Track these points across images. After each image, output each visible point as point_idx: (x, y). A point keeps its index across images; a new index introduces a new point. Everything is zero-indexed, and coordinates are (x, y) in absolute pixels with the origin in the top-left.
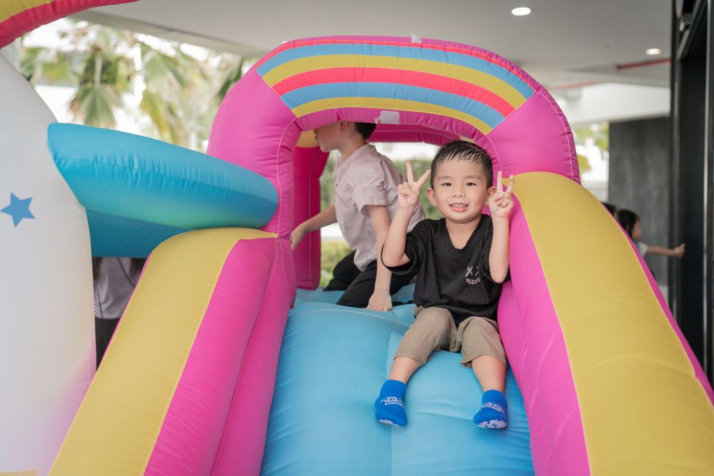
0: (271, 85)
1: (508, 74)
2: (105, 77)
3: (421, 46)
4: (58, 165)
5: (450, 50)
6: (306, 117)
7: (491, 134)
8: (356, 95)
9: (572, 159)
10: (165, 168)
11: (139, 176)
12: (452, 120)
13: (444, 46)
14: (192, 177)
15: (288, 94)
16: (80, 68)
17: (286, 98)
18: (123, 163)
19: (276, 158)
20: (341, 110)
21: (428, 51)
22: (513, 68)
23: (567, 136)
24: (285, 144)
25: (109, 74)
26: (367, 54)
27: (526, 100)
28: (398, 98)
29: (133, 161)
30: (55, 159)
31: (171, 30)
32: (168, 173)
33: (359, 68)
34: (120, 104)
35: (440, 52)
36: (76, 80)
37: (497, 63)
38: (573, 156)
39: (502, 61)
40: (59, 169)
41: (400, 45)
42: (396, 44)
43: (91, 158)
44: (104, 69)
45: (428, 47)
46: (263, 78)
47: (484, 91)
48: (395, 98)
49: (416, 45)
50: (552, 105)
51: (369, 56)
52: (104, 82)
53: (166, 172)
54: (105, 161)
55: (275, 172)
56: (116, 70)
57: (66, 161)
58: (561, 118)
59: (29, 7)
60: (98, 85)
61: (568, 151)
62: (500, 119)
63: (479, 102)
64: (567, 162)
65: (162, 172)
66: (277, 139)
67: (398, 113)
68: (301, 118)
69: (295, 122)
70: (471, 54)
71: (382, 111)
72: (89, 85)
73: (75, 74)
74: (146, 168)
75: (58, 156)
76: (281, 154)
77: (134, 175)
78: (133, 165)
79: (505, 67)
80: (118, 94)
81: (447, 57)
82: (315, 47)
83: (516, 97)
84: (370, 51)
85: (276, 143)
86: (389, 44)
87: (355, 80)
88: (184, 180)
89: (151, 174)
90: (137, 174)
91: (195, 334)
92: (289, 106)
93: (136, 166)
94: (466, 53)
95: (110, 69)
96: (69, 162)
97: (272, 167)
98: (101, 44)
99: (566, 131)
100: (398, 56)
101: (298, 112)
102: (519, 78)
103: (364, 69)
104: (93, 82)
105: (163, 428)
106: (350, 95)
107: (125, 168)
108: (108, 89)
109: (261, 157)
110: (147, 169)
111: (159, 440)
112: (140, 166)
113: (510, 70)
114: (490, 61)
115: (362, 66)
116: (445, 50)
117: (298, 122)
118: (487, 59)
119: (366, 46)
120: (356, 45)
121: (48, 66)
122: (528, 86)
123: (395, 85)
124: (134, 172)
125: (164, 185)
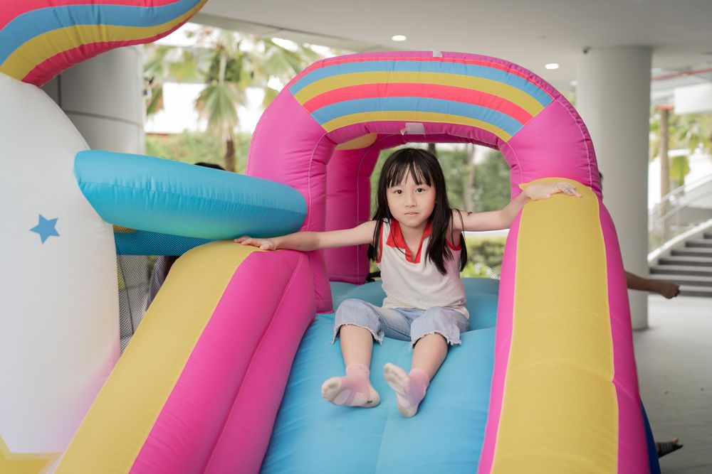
0: (302, 103)
1: (527, 83)
2: (229, 75)
3: (442, 60)
4: (82, 189)
5: (470, 63)
6: (336, 131)
7: (510, 141)
8: (381, 110)
9: (591, 165)
10: (181, 189)
11: (156, 197)
12: (474, 129)
13: (464, 59)
14: (208, 196)
15: (318, 111)
16: (206, 66)
17: (316, 115)
18: (141, 185)
19: (308, 171)
20: (368, 123)
21: (448, 64)
22: (531, 77)
23: (585, 143)
24: (317, 158)
25: (233, 71)
26: (390, 70)
27: (544, 108)
28: (422, 110)
29: (150, 184)
30: (80, 184)
31: (282, 29)
32: (184, 193)
33: (383, 84)
34: (243, 102)
35: (460, 65)
36: (202, 78)
37: (515, 73)
38: (591, 162)
39: (521, 71)
40: (84, 193)
41: (421, 60)
42: (417, 60)
43: (112, 183)
44: (228, 67)
45: (449, 60)
46: (295, 96)
47: (503, 101)
48: (417, 110)
49: (437, 59)
50: (570, 113)
51: (392, 72)
52: (228, 80)
53: (182, 192)
54: (124, 185)
55: (307, 184)
56: (240, 67)
57: (89, 186)
58: (579, 126)
59: (60, 51)
60: (222, 83)
61: (586, 157)
62: (518, 126)
63: (497, 111)
64: (585, 168)
65: (178, 191)
66: (310, 152)
67: (421, 124)
68: (331, 132)
69: (325, 136)
70: (489, 65)
71: (407, 124)
72: (214, 83)
73: (201, 72)
74: (162, 188)
75: (82, 180)
76: (314, 167)
77: (151, 195)
78: (150, 187)
79: (523, 77)
80: (241, 92)
81: (466, 69)
82: (342, 65)
83: (534, 105)
84: (393, 66)
85: (306, 157)
86: (412, 60)
87: (379, 96)
88: (201, 198)
89: (168, 194)
90: (154, 196)
91: (197, 340)
92: (318, 122)
93: (153, 188)
94: (485, 64)
95: (235, 67)
96: (92, 187)
97: (304, 180)
98: (225, 43)
99: (584, 138)
100: (419, 71)
101: (329, 127)
102: (537, 87)
103: (387, 84)
104: (218, 80)
105: (156, 425)
106: (375, 109)
107: (143, 190)
108: (232, 86)
109: (293, 171)
110: (164, 190)
111: (151, 435)
112: (156, 188)
113: (528, 79)
114: (508, 71)
115: (385, 82)
116: (465, 63)
117: (329, 136)
118: (505, 69)
119: (389, 63)
120: (380, 62)
121: (174, 66)
122: (546, 94)
123: (416, 99)
124: (151, 193)
125: (179, 205)
